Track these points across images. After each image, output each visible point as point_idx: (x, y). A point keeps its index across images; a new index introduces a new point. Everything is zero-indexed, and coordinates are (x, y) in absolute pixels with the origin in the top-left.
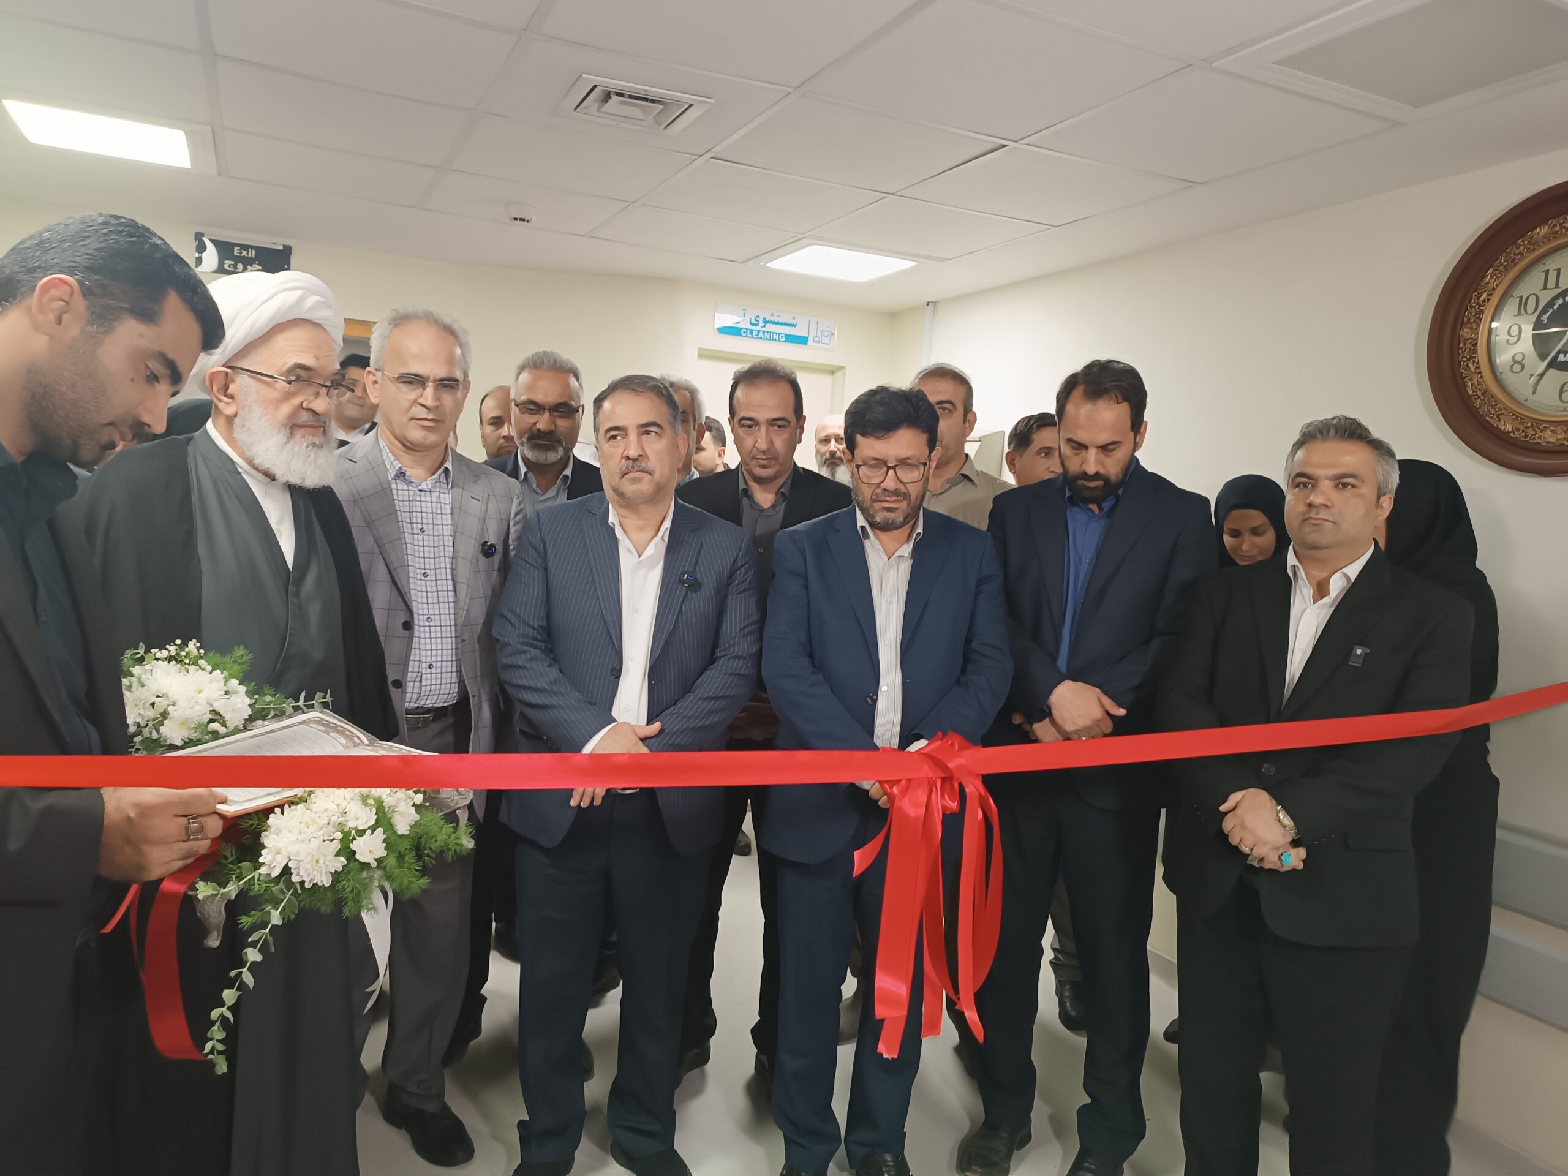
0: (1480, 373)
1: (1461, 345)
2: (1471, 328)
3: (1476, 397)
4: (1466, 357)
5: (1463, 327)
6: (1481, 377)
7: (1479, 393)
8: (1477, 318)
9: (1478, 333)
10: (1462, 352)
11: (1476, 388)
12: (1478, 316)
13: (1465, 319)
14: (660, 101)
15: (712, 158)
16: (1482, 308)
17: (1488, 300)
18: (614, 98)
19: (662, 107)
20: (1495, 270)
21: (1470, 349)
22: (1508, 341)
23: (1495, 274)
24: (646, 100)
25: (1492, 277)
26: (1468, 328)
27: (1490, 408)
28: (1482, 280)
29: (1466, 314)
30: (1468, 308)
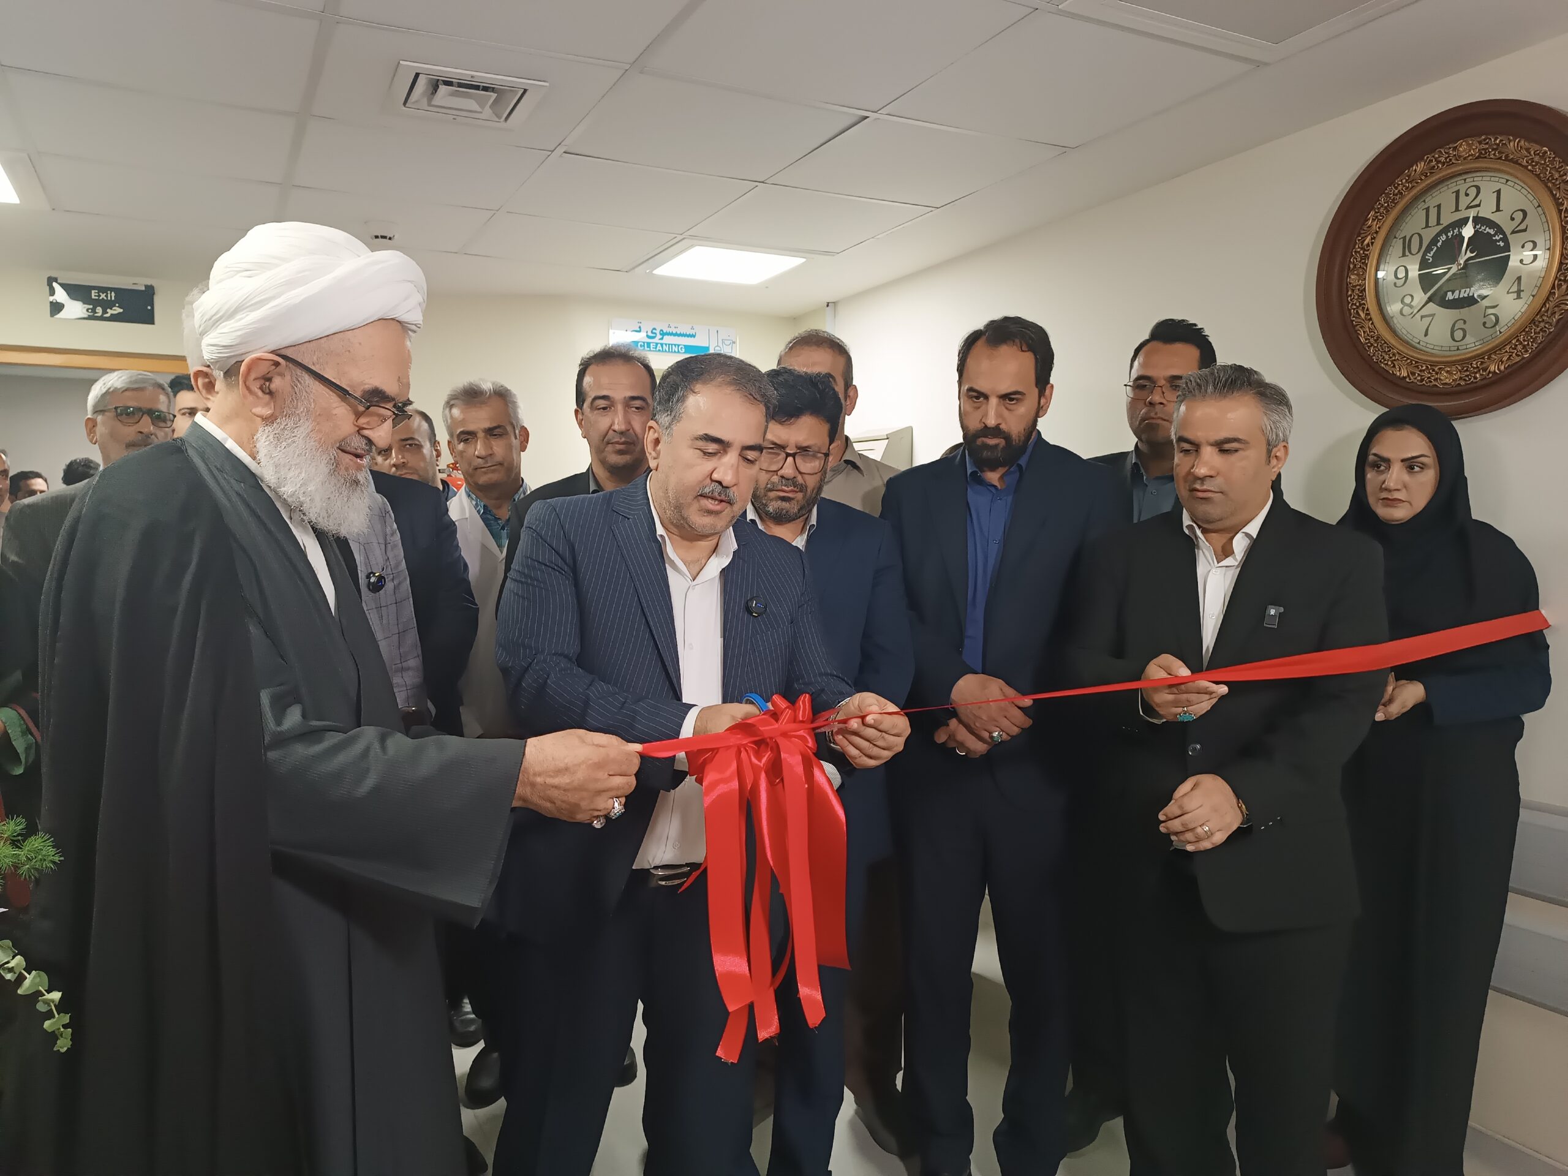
0: (1371, 319)
1: (1350, 293)
2: (1358, 275)
3: (1369, 344)
4: (1355, 304)
5: (1350, 274)
6: (1372, 323)
7: (1372, 340)
8: (1363, 263)
9: (1365, 279)
10: (1351, 300)
11: (1368, 335)
12: (1363, 261)
13: (1352, 266)
15: (564, 152)
16: (1366, 253)
17: (1372, 243)
18: (443, 89)
19: (494, 95)
20: (1376, 212)
21: (1359, 296)
22: (1395, 284)
23: (1377, 217)
24: (477, 88)
25: (1373, 220)
26: (1355, 274)
27: (1383, 354)
28: (1364, 224)
29: (1352, 260)
30: (1353, 253)
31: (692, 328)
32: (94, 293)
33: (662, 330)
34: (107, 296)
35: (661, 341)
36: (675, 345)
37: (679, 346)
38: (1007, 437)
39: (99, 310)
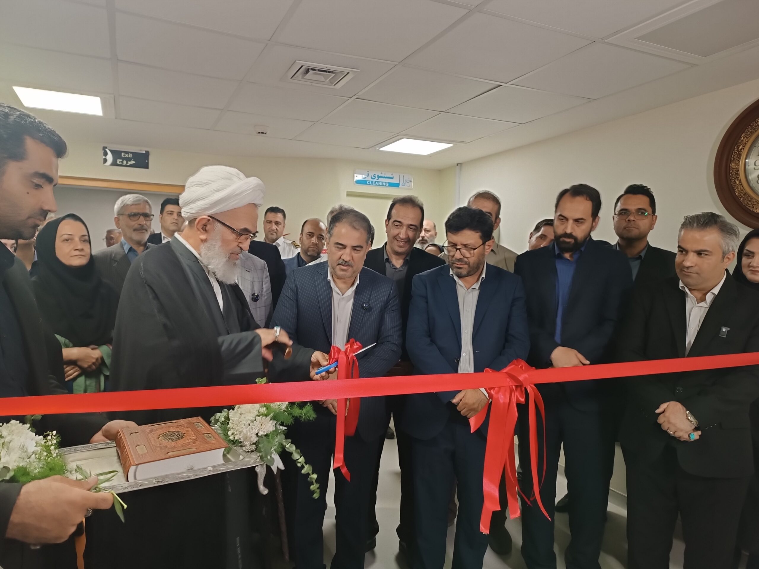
0: (742, 185)
1: (731, 171)
2: (736, 163)
3: (741, 197)
4: (734, 177)
5: (731, 163)
6: (743, 187)
7: (742, 195)
9: (739, 165)
10: (732, 175)
11: (740, 192)
12: (738, 157)
13: (732, 159)
14: (333, 72)
15: (356, 98)
16: (740, 153)
17: (743, 149)
18: (311, 72)
19: (333, 75)
20: (745, 134)
21: (735, 173)
22: (754, 168)
23: (746, 136)
24: (326, 71)
25: (744, 138)
26: (734, 163)
27: (748, 202)
28: (739, 139)
29: (732, 156)
30: (733, 153)
31: (392, 175)
32: (123, 154)
33: (378, 175)
34: (128, 156)
35: (378, 181)
36: (384, 182)
37: (386, 182)
38: (575, 239)
39: (125, 162)
